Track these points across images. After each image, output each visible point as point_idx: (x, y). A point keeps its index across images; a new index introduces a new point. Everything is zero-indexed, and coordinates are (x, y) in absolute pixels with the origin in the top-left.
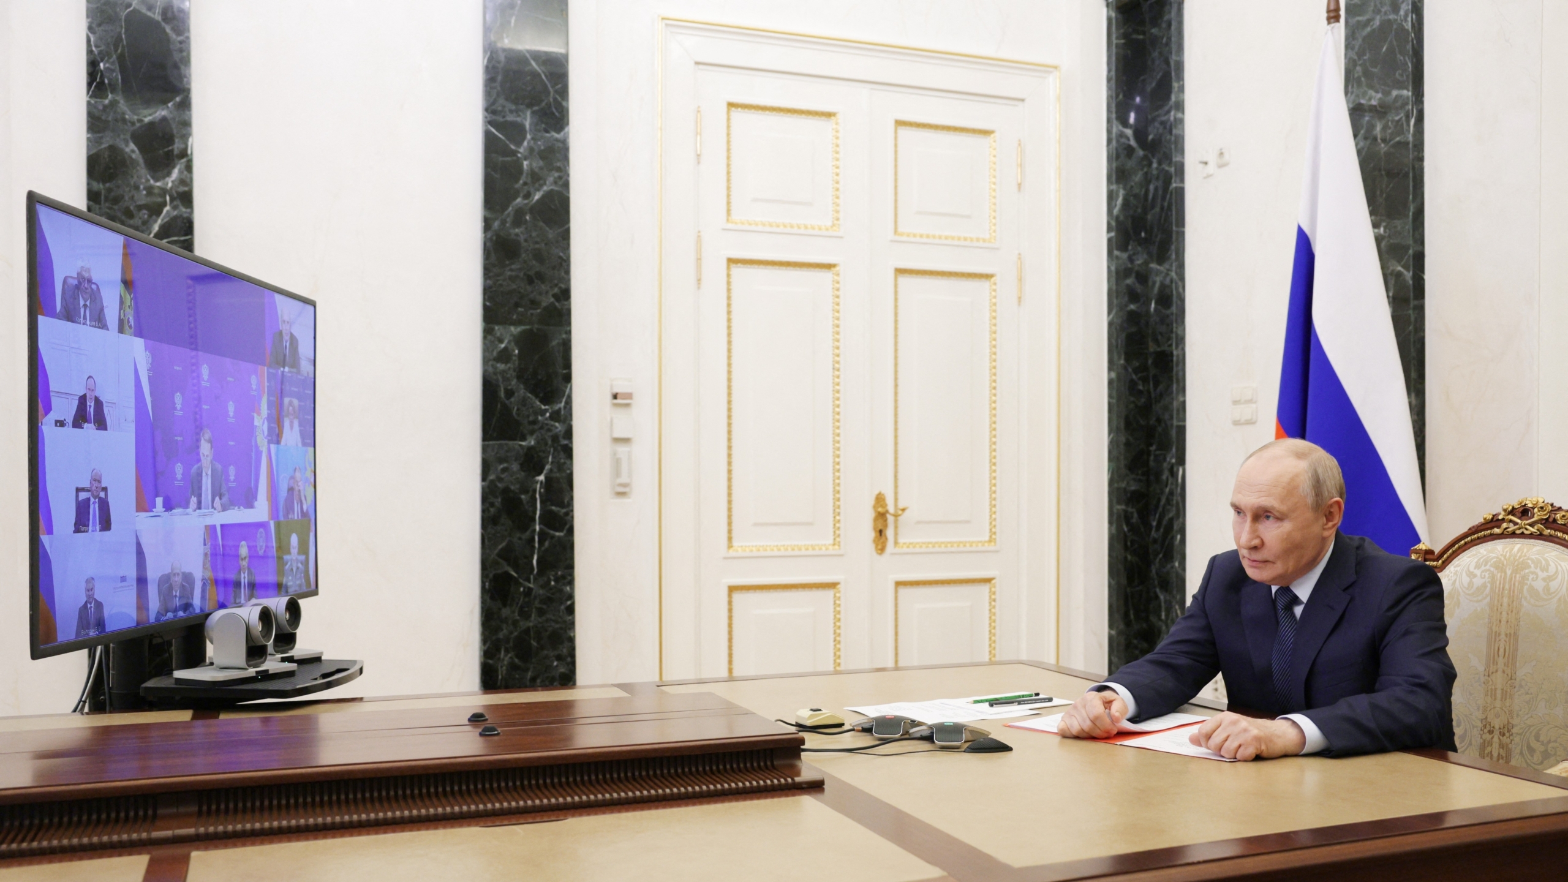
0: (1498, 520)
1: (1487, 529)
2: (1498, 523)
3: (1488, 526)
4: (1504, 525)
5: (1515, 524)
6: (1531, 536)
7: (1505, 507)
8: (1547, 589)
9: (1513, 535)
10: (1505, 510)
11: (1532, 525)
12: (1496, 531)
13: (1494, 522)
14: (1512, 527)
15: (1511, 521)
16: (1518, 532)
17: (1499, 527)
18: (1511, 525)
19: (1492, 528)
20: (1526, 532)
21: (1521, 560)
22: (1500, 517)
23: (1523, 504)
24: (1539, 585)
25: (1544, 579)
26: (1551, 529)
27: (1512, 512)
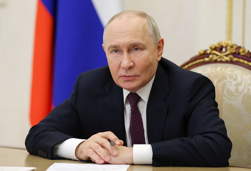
0: (207, 54)
1: (201, 59)
2: (207, 55)
3: (201, 57)
4: (211, 56)
5: (217, 55)
6: (226, 62)
7: (211, 46)
8: (237, 90)
9: (216, 61)
10: (211, 48)
11: (226, 56)
12: (207, 59)
13: (205, 54)
14: (215, 58)
15: (214, 54)
16: (219, 60)
17: (208, 57)
18: (215, 56)
19: (204, 58)
20: (224, 60)
21: (222, 75)
22: (208, 52)
23: (221, 44)
24: (232, 88)
25: (235, 85)
26: (237, 57)
27: (215, 49)
